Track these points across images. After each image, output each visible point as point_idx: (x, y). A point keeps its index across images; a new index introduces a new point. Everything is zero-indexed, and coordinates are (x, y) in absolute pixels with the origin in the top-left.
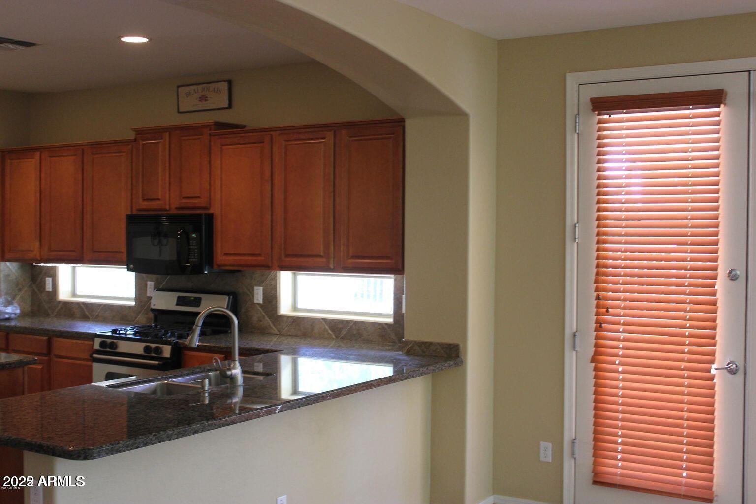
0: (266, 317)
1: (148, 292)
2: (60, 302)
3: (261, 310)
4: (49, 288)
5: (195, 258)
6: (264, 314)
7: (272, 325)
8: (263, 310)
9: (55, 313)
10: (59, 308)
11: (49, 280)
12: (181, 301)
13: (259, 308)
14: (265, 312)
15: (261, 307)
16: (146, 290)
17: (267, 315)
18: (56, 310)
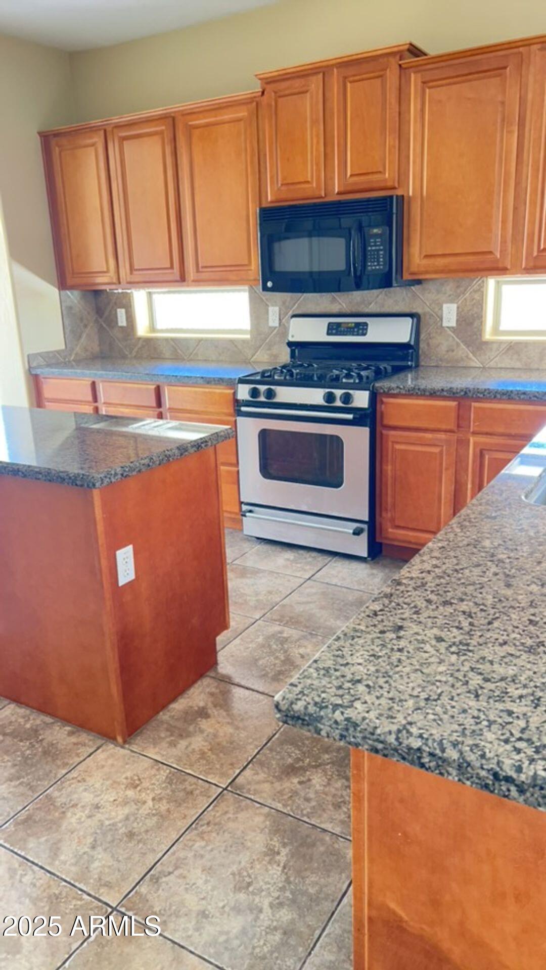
0: (462, 345)
1: (270, 320)
2: (139, 339)
3: (452, 334)
4: (122, 321)
5: (378, 265)
6: (458, 340)
7: (471, 355)
8: (457, 337)
9: (134, 353)
10: (139, 345)
11: (121, 313)
12: (332, 329)
13: (450, 333)
14: (459, 339)
15: (453, 332)
16: (268, 318)
17: (462, 342)
18: (136, 349)
